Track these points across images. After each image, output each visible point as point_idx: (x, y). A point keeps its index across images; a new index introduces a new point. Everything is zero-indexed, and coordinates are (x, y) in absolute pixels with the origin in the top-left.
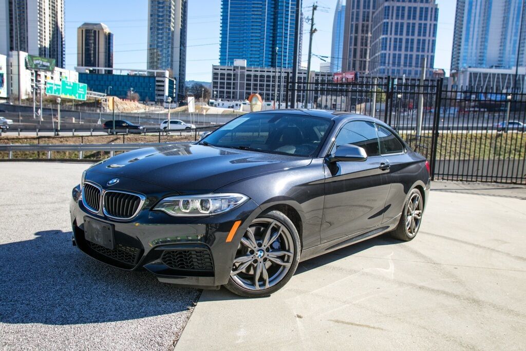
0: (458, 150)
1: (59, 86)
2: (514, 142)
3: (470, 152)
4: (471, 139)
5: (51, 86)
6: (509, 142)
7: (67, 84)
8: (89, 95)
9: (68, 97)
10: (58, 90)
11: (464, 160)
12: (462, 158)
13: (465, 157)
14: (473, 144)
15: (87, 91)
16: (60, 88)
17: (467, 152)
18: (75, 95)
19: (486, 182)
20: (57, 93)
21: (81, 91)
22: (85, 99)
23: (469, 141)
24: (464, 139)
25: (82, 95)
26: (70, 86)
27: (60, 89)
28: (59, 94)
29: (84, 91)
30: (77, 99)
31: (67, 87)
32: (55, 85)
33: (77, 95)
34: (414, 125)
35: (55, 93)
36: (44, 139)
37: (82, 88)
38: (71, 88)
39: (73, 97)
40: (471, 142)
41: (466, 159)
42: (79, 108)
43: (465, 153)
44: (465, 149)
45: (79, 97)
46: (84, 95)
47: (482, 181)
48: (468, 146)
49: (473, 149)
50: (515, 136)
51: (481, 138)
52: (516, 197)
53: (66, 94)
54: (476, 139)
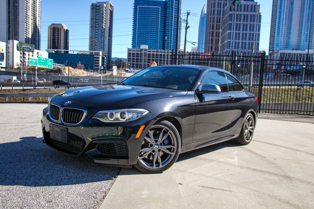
0: (274, 98)
1: (37, 60)
2: (308, 93)
3: (281, 99)
4: (282, 91)
5: (32, 60)
6: (305, 93)
7: (41, 59)
8: (54, 66)
9: (42, 67)
10: (36, 63)
11: (278, 104)
12: (277, 103)
13: (278, 102)
15: (53, 63)
17: (280, 99)
18: (46, 66)
19: (292, 114)
20: (35, 64)
21: (50, 63)
22: (52, 68)
23: (281, 92)
24: (278, 91)
25: (50, 66)
26: (43, 60)
27: (37, 62)
28: (37, 65)
30: (47, 68)
31: (41, 61)
32: (34, 60)
33: (47, 66)
35: (34, 65)
36: (27, 91)
37: (50, 61)
38: (43, 61)
40: (282, 93)
41: (279, 103)
42: (48, 73)
43: (278, 100)
44: (279, 97)
46: (51, 66)
47: (289, 114)
48: (280, 95)
49: (283, 97)
50: (308, 89)
51: (288, 91)
52: (310, 122)
53: (41, 65)
54: (285, 91)
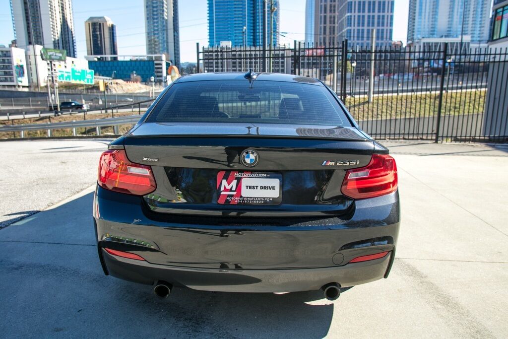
0: (404, 110)
1: (69, 73)
2: (453, 100)
3: (415, 111)
4: (416, 99)
5: (62, 73)
6: (449, 100)
7: (76, 71)
8: (96, 80)
9: (78, 82)
10: (69, 77)
11: (410, 119)
12: (408, 117)
13: (410, 115)
14: (418, 104)
15: (94, 76)
16: (71, 74)
17: (413, 111)
18: (84, 80)
20: (68, 79)
21: (89, 76)
22: (93, 84)
23: (414, 101)
24: (409, 100)
25: (90, 80)
26: (79, 72)
27: (70, 76)
28: (70, 80)
29: (92, 76)
30: (87, 83)
31: (76, 74)
32: (66, 72)
33: (86, 80)
34: (367, 90)
35: (66, 80)
37: (89, 73)
38: (79, 74)
39: (82, 82)
40: (416, 102)
41: (411, 117)
42: (89, 91)
43: (410, 112)
44: (411, 108)
45: (88, 82)
46: (92, 80)
48: (413, 106)
49: (418, 108)
50: (454, 95)
51: (425, 99)
53: (76, 80)
54: (421, 99)
